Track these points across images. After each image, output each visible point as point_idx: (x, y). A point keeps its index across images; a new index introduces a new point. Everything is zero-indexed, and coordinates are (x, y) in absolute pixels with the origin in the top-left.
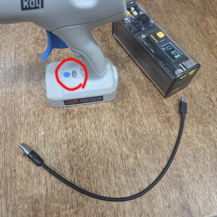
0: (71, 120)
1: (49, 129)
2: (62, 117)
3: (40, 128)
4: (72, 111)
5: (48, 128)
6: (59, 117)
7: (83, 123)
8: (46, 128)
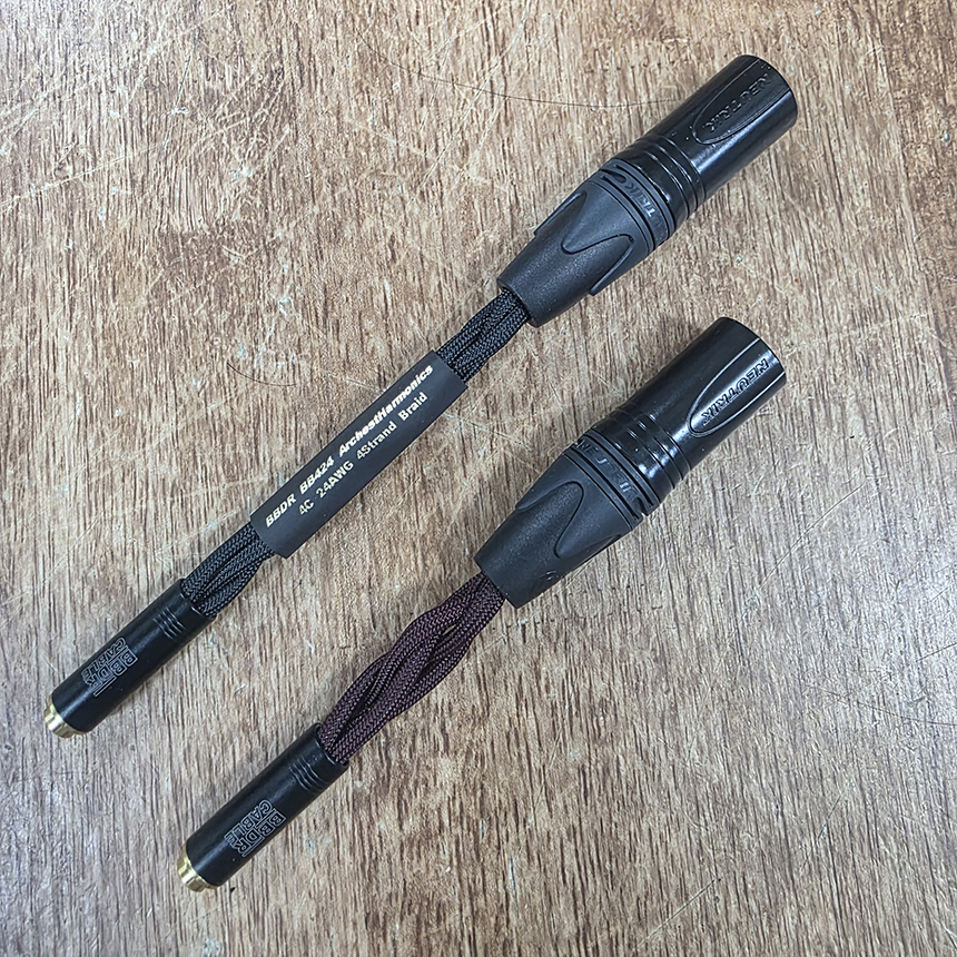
0: (410, 851)
1: (256, 916)
2: (343, 824)
3: (191, 906)
4: (416, 782)
5: (245, 904)
6: (328, 825)
7: (490, 888)
8: (236, 909)
